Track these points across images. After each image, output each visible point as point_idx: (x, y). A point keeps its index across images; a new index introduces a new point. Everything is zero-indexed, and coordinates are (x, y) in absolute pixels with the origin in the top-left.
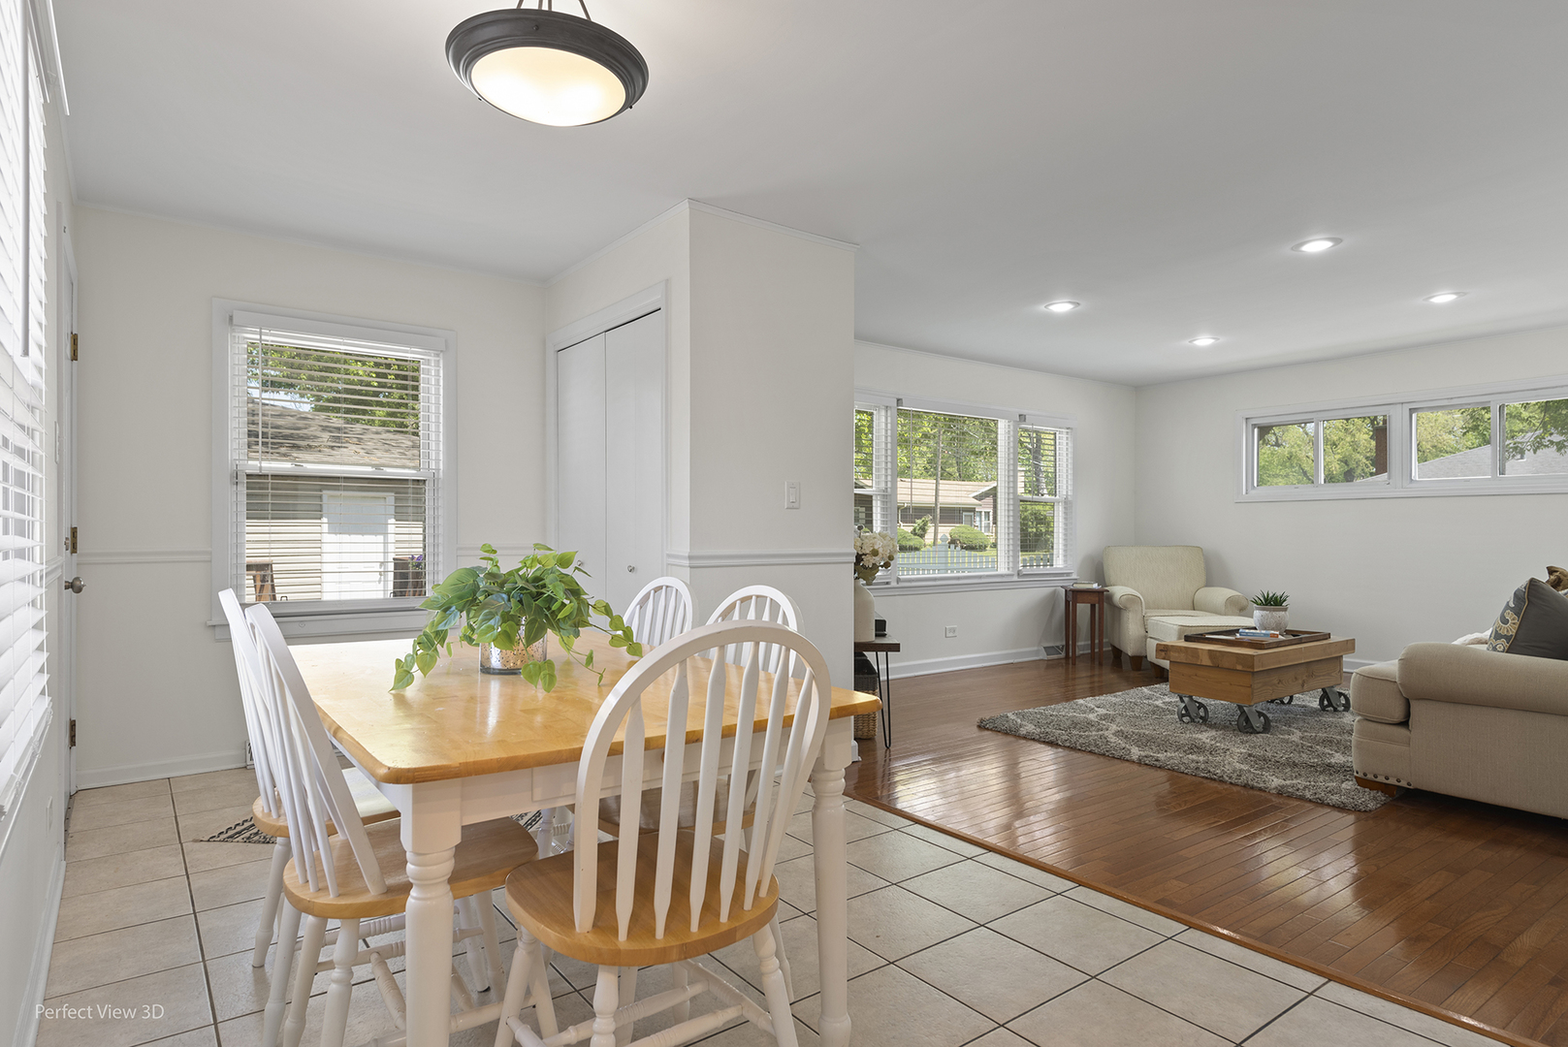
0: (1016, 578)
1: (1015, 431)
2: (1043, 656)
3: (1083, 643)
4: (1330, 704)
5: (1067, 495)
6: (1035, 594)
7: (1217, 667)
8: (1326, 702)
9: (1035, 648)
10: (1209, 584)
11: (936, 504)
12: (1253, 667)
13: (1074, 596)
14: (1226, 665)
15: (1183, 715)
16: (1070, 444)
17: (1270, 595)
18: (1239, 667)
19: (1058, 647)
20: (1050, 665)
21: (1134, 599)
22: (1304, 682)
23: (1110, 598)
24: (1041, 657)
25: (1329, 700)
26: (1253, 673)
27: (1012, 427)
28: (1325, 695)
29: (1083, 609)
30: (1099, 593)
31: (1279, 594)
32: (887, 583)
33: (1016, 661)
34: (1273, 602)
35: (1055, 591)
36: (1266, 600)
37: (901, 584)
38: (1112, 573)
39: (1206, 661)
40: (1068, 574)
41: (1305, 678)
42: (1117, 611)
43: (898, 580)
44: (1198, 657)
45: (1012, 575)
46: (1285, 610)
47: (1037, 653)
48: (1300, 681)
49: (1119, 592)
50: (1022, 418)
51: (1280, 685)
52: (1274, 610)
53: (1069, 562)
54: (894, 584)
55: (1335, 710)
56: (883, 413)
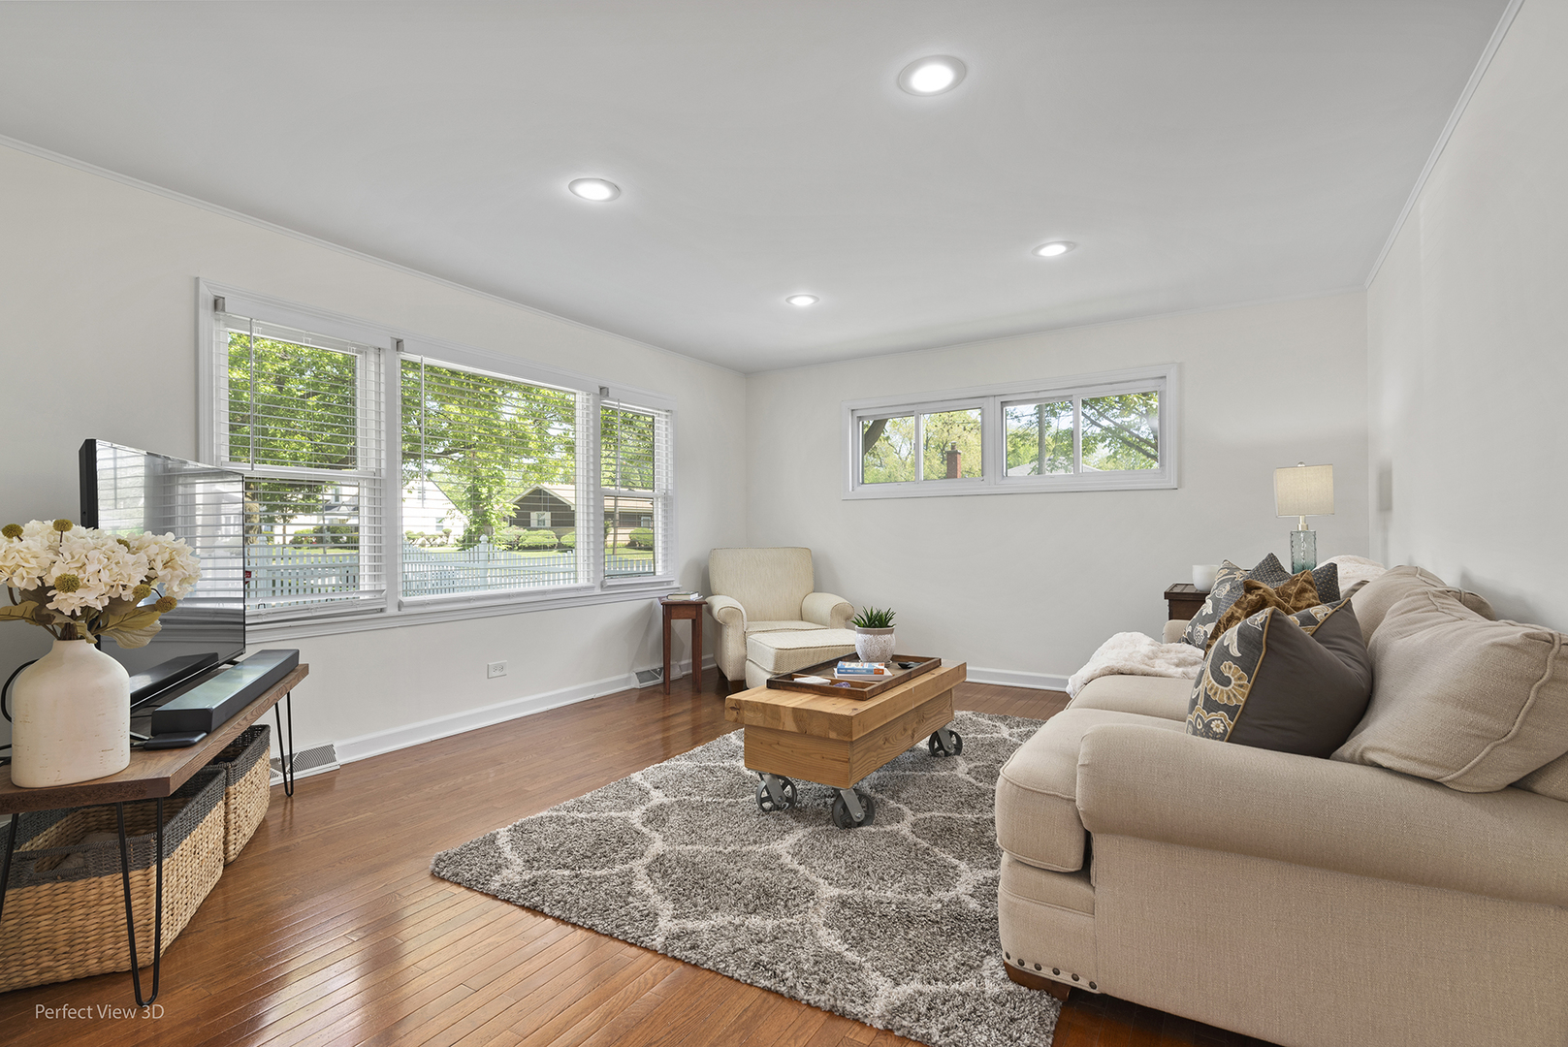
0: (598, 591)
1: (595, 407)
2: (636, 684)
3: (682, 666)
4: (941, 747)
5: (667, 490)
6: (625, 609)
7: (803, 733)
8: (936, 745)
9: (626, 675)
10: (817, 588)
11: (615, 509)
12: (850, 734)
13: (671, 609)
14: (816, 731)
15: (763, 800)
16: (669, 430)
17: (875, 612)
18: (833, 735)
19: (655, 670)
20: (643, 694)
21: (734, 612)
22: (914, 731)
23: (710, 610)
24: (633, 686)
25: (940, 742)
26: (852, 742)
27: (591, 402)
28: (935, 737)
29: (682, 627)
30: (697, 606)
31: (884, 611)
32: (382, 610)
33: (598, 695)
34: (877, 622)
35: (651, 604)
36: (869, 619)
37: (404, 611)
38: (716, 582)
39: (790, 725)
40: (669, 582)
41: (915, 725)
42: (718, 627)
43: (400, 605)
44: (779, 719)
45: (592, 588)
46: (891, 632)
47: (627, 680)
48: (910, 732)
49: (719, 603)
50: (603, 391)
51: (887, 745)
52: (880, 633)
53: (670, 569)
54: (392, 611)
55: (947, 754)
56: (372, 358)
